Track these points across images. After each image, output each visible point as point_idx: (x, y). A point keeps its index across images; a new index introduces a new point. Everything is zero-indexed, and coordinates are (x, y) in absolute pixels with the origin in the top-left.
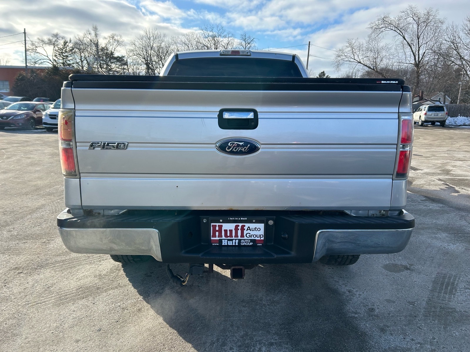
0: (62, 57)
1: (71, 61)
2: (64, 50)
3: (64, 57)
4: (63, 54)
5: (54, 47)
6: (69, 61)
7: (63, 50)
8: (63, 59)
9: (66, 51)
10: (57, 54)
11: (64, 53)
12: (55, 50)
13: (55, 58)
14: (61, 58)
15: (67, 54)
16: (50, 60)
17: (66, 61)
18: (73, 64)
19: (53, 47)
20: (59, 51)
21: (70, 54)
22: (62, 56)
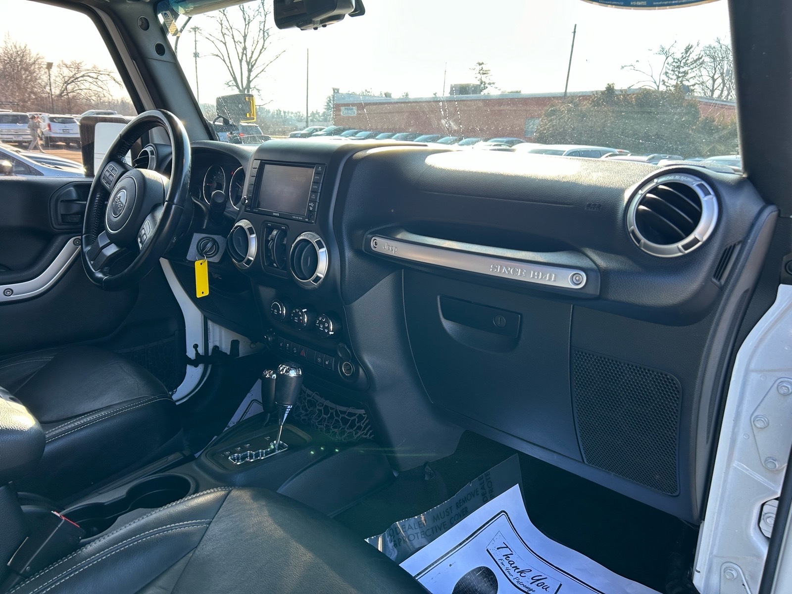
0: (676, 75)
1: (690, 80)
2: (684, 61)
3: (680, 75)
4: (679, 69)
5: (667, 59)
6: (688, 80)
7: (681, 62)
8: (678, 77)
9: (686, 64)
10: (669, 70)
11: (682, 67)
12: (668, 64)
13: (664, 77)
14: (675, 77)
15: (686, 68)
16: (655, 83)
17: (681, 82)
18: (694, 85)
19: (665, 58)
20: (674, 64)
21: (692, 69)
22: (677, 73)
